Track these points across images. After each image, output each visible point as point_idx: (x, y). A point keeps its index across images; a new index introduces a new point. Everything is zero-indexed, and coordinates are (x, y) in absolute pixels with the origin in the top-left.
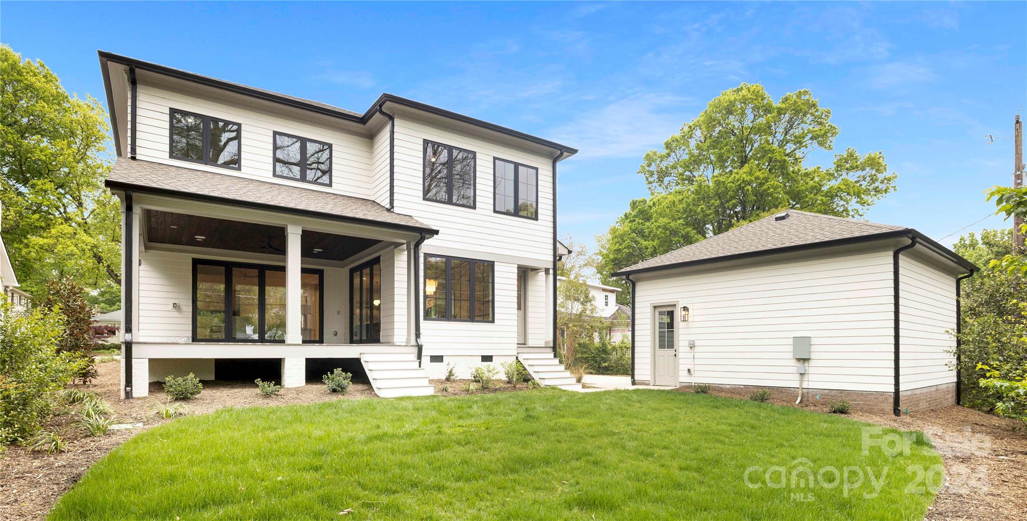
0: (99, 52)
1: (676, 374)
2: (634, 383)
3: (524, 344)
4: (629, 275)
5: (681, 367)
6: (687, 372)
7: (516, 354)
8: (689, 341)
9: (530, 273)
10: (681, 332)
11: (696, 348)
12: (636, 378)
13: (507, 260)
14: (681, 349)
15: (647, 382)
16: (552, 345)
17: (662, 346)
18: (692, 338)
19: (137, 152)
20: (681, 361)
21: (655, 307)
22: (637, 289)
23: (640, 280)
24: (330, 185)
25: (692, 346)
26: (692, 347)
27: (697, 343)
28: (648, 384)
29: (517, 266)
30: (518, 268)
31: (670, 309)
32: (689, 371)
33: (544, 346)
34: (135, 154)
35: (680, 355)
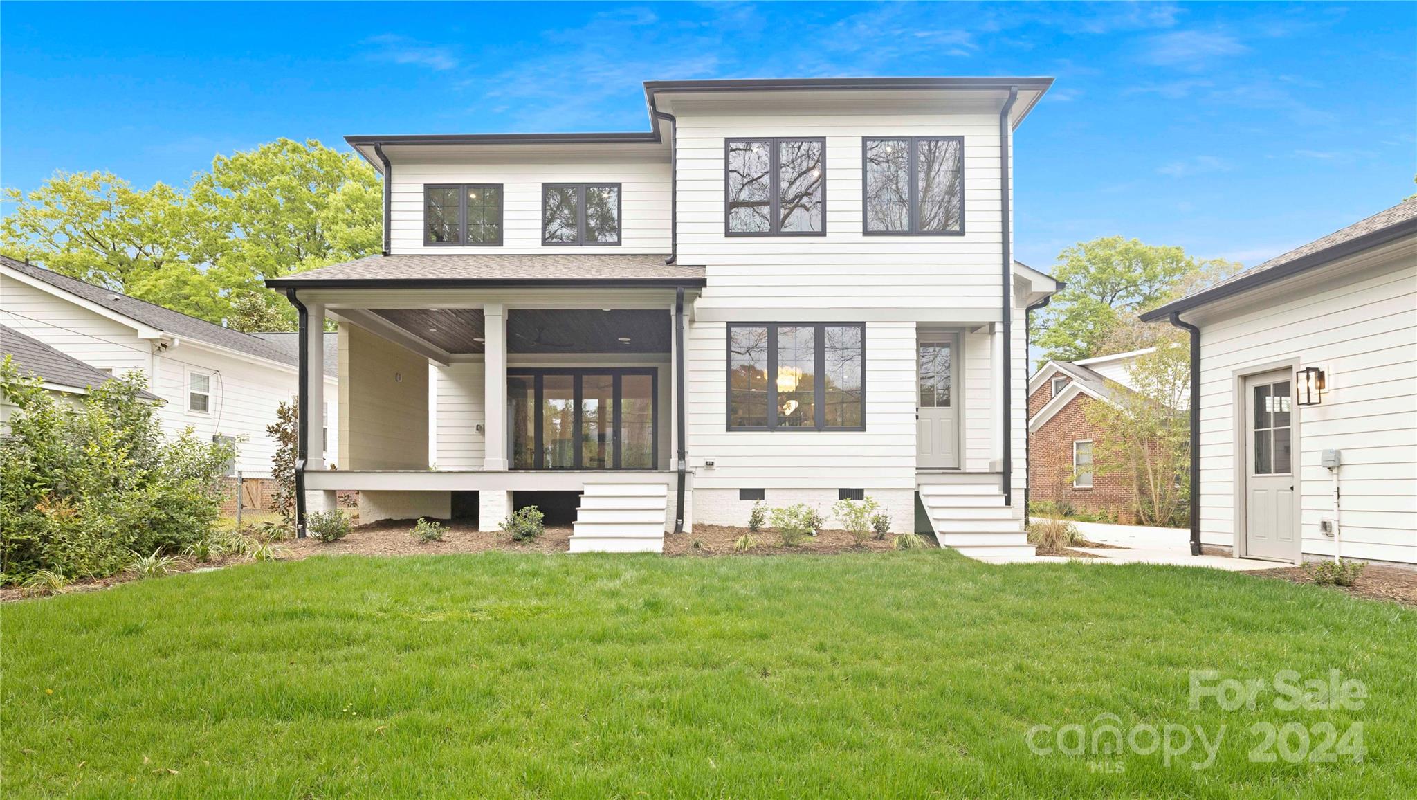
0: (345, 137)
1: (1293, 532)
2: (1197, 549)
3: (958, 469)
4: (1178, 313)
5: (1306, 517)
6: (1319, 528)
7: (914, 486)
8: (1324, 452)
9: (968, 337)
10: (1305, 430)
11: (1344, 468)
12: (1204, 539)
13: (891, 316)
14: (1306, 474)
15: (1227, 549)
16: (1000, 469)
17: (1261, 468)
18: (1334, 444)
19: (392, 246)
20: (1306, 503)
21: (1245, 378)
22: (1203, 342)
23: (1210, 320)
24: (619, 243)
25: (1331, 464)
26: (1335, 464)
27: (1346, 458)
28: (1229, 555)
29: (914, 325)
30: (917, 329)
31: (1280, 379)
32: (1325, 526)
33: (988, 471)
34: (390, 249)
35: (1305, 488)
